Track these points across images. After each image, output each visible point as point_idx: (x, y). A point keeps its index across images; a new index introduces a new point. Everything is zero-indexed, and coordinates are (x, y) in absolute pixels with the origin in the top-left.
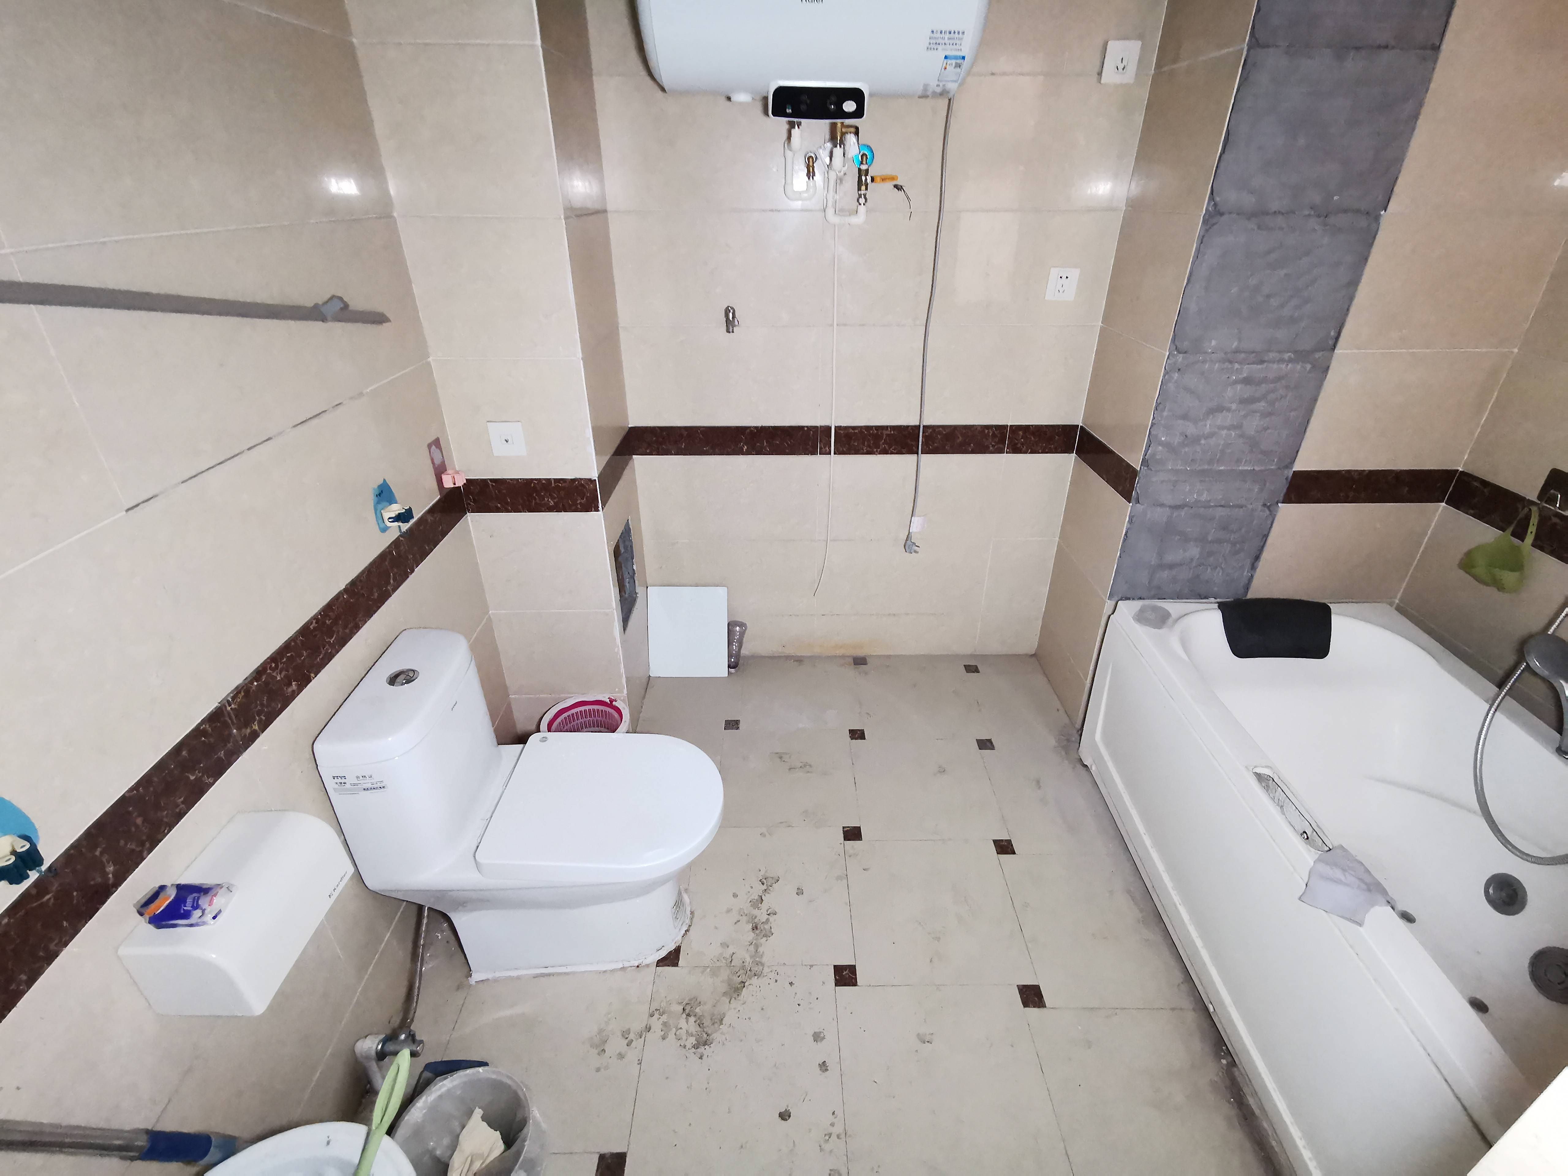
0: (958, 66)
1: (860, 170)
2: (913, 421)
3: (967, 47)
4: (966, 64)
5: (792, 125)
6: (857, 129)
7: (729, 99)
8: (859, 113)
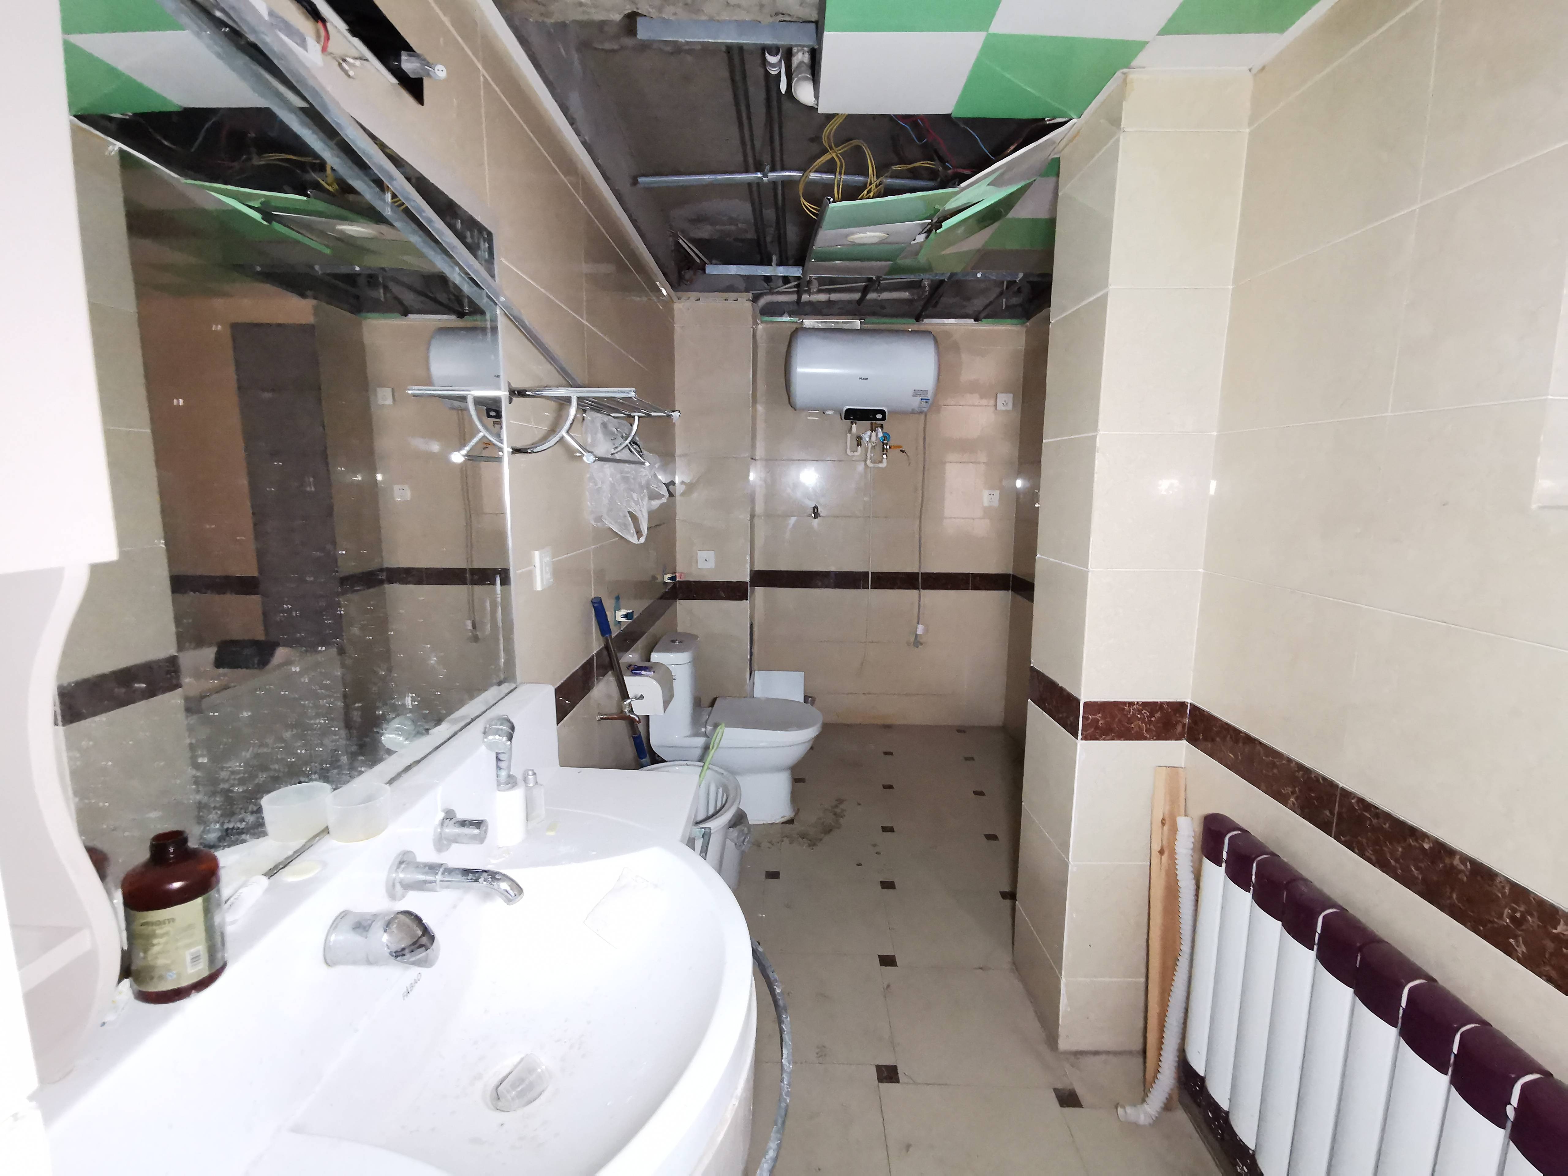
0: (927, 402)
1: (883, 443)
2: (915, 570)
3: (929, 396)
4: (930, 402)
5: (852, 423)
6: (882, 425)
7: (824, 413)
8: (883, 419)
